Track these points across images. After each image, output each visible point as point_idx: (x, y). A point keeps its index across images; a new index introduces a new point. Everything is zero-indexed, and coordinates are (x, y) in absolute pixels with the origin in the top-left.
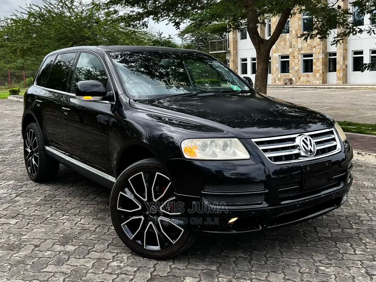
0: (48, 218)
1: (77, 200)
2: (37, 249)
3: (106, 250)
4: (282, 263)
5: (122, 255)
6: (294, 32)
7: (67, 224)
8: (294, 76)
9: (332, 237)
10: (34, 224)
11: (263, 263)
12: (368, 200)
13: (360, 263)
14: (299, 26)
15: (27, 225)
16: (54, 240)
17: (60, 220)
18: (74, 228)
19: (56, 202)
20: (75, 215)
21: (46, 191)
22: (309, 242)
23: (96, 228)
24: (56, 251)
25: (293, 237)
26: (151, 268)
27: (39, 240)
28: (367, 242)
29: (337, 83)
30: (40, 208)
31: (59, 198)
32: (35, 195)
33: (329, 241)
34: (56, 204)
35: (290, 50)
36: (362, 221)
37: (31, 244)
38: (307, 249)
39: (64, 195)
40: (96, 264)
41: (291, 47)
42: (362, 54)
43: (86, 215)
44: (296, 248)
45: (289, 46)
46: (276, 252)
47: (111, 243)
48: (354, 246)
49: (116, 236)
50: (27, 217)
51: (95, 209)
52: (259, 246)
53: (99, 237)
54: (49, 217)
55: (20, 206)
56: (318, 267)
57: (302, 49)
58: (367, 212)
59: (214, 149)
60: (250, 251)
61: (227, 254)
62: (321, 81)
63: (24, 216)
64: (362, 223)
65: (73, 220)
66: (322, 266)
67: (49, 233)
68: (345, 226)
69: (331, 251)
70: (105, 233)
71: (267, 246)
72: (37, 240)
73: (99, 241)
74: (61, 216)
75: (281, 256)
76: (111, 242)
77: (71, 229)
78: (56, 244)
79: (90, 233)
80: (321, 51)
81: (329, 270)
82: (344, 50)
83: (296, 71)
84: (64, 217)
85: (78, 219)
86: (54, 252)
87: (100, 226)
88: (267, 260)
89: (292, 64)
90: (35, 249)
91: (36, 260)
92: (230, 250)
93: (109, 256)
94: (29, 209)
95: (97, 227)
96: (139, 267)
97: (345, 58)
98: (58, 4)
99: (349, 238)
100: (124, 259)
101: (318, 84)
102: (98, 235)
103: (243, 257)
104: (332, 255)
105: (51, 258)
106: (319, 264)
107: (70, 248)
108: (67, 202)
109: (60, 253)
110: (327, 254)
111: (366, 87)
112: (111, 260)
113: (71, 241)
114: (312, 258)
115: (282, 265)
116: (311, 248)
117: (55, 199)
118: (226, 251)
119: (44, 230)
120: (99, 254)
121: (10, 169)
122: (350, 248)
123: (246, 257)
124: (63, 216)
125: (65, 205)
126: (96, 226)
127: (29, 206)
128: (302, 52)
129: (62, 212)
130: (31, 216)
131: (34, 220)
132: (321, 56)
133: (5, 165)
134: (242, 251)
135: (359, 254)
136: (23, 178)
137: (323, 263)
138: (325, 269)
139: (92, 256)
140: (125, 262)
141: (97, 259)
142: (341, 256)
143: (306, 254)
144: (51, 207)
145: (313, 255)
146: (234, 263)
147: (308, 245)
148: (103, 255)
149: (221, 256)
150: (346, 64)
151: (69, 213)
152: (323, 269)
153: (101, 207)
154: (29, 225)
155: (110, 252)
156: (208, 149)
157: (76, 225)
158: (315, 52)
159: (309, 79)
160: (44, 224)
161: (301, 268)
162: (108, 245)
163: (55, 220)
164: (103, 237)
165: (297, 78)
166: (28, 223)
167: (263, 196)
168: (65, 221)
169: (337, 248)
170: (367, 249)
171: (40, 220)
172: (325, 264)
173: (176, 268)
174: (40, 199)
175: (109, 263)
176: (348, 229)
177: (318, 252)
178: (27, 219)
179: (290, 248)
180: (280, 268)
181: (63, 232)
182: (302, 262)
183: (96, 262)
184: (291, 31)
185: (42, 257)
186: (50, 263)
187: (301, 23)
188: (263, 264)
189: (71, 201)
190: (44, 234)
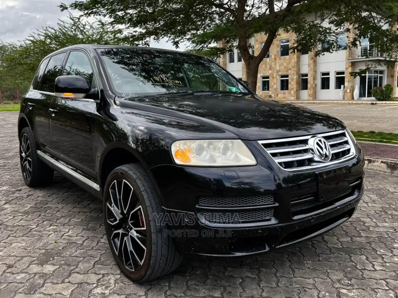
0: (32, 229)
1: (69, 207)
2: (10, 270)
3: (91, 270)
4: (296, 284)
5: (109, 277)
6: (273, 57)
7: (53, 236)
8: (273, 93)
9: (343, 247)
10: (15, 236)
11: (274, 285)
12: (366, 203)
13: (385, 283)
14: (277, 51)
15: (7, 238)
16: (33, 257)
17: (46, 231)
18: (59, 241)
19: (46, 209)
20: (64, 225)
21: (38, 197)
22: (320, 255)
23: (84, 241)
24: (31, 273)
25: (301, 249)
26: (142, 295)
27: (15, 257)
28: (382, 253)
29: (308, 99)
30: (27, 217)
31: (51, 205)
32: (25, 202)
33: (342, 253)
34: (46, 212)
35: (270, 71)
36: (368, 228)
37: (4, 264)
38: (320, 265)
39: (57, 202)
40: (75, 291)
41: (271, 69)
42: (329, 75)
43: (76, 224)
44: (308, 264)
45: (269, 69)
46: (286, 269)
47: (98, 261)
48: (371, 259)
49: (104, 251)
50: (9, 228)
51: (87, 217)
52: (266, 261)
53: (86, 252)
54: (34, 228)
55: (5, 215)
56: (338, 290)
57: (280, 71)
58: (369, 216)
59: (212, 153)
60: (256, 268)
61: (231, 274)
62: (295, 98)
63: (7, 226)
64: (369, 230)
65: (60, 231)
66: (343, 288)
67: (29, 248)
68: (353, 234)
69: (347, 266)
70: (92, 248)
71: (276, 261)
72: (13, 258)
73: (84, 258)
74: (47, 227)
75: (293, 275)
76: (98, 259)
77: (56, 242)
78: (33, 263)
79: (76, 248)
80: (295, 73)
81: (353, 294)
82: (314, 72)
83: (275, 89)
84: (51, 228)
85: (66, 230)
86: (29, 274)
87: (89, 237)
88: (278, 282)
89: (271, 84)
90: (7, 271)
91: (4, 286)
92: (234, 268)
93: (93, 278)
94: (15, 218)
95: (86, 240)
96: (128, 295)
97: (315, 79)
98: (72, 27)
99: (361, 248)
100: (110, 283)
101: (293, 100)
102: (85, 251)
103: (250, 277)
104: (350, 273)
105: (23, 283)
106: (338, 285)
107: (49, 268)
108: (58, 209)
109: (35, 276)
110: (344, 271)
111: (332, 102)
112: (95, 285)
113: (51, 259)
114: (328, 276)
115: (296, 288)
116: (324, 263)
117: (45, 206)
118: (229, 269)
119: (24, 244)
120: (82, 276)
121: (8, 174)
122: (367, 261)
123: (253, 277)
124: (50, 226)
125: (55, 212)
126: (84, 239)
127: (16, 214)
128: (280, 73)
129: (50, 221)
130: (14, 227)
131: (16, 232)
132: (296, 77)
133: (5, 170)
134: (248, 269)
135: (379, 270)
136: (18, 183)
137: (343, 284)
138: (347, 293)
139: (72, 279)
140: (111, 288)
141: (78, 284)
142: (361, 273)
143: (321, 272)
144: (40, 215)
145: (328, 273)
146: (240, 286)
147: (320, 259)
148: (86, 278)
149: (225, 276)
150: (315, 83)
151: (57, 222)
152: (345, 293)
153: (93, 215)
154: (9, 238)
155: (95, 273)
156: (205, 153)
157: (62, 237)
158: (290, 73)
159: (285, 96)
160: (27, 237)
161: (320, 291)
162: (94, 264)
163: (40, 232)
164: (90, 253)
165: (276, 95)
166: (9, 236)
167: (271, 210)
168: (51, 233)
169: (353, 262)
170: (386, 262)
171: (23, 232)
172: (345, 285)
173: (173, 294)
174: (29, 206)
175: (92, 290)
176: (356, 237)
177: (333, 268)
178: (9, 231)
179: (301, 263)
180: (295, 292)
181: (45, 247)
182: (319, 283)
183: (76, 288)
184: (271, 56)
185: (12, 283)
186: (19, 291)
187: (279, 49)
188: (274, 287)
189: (62, 208)
190: (23, 250)
